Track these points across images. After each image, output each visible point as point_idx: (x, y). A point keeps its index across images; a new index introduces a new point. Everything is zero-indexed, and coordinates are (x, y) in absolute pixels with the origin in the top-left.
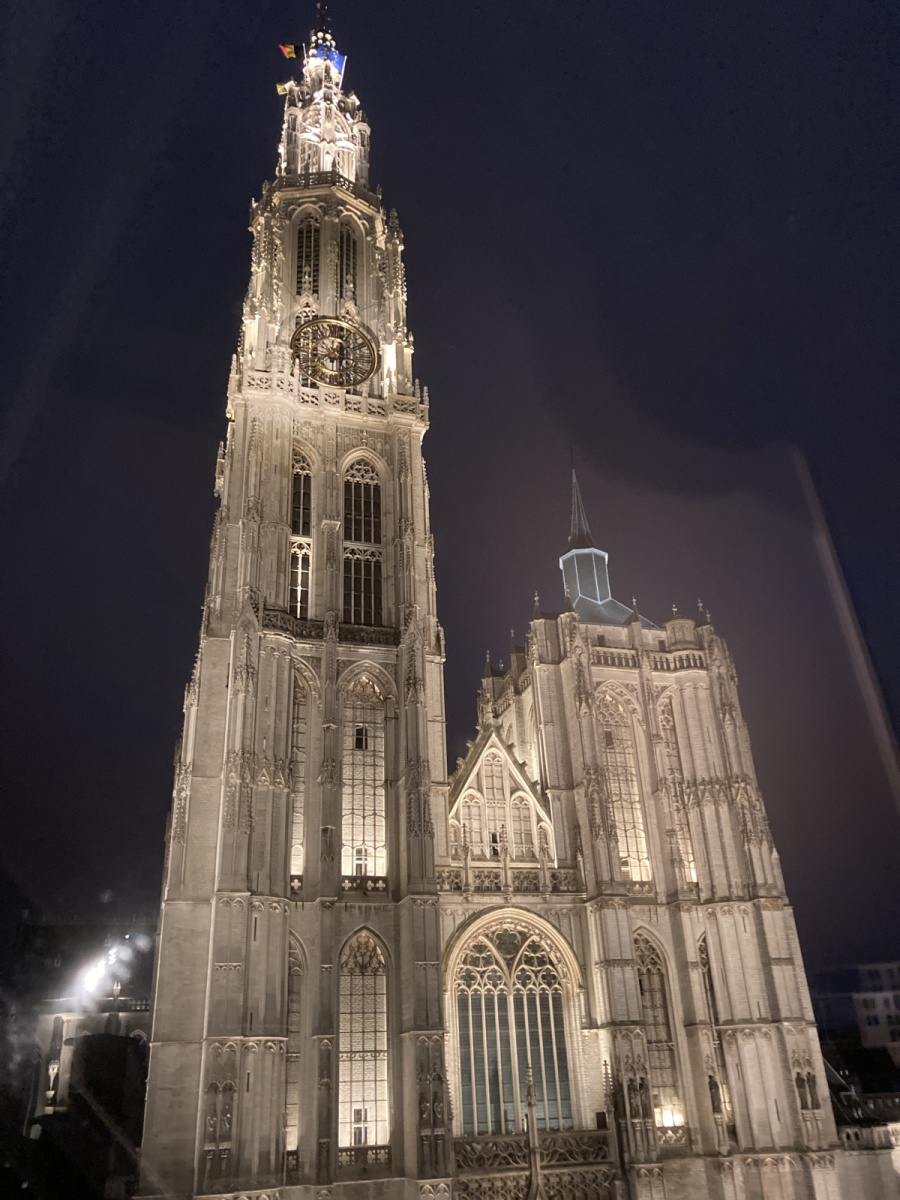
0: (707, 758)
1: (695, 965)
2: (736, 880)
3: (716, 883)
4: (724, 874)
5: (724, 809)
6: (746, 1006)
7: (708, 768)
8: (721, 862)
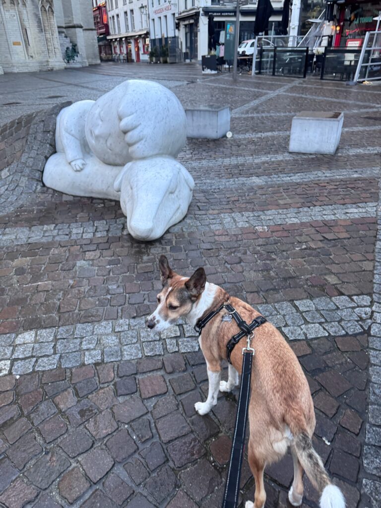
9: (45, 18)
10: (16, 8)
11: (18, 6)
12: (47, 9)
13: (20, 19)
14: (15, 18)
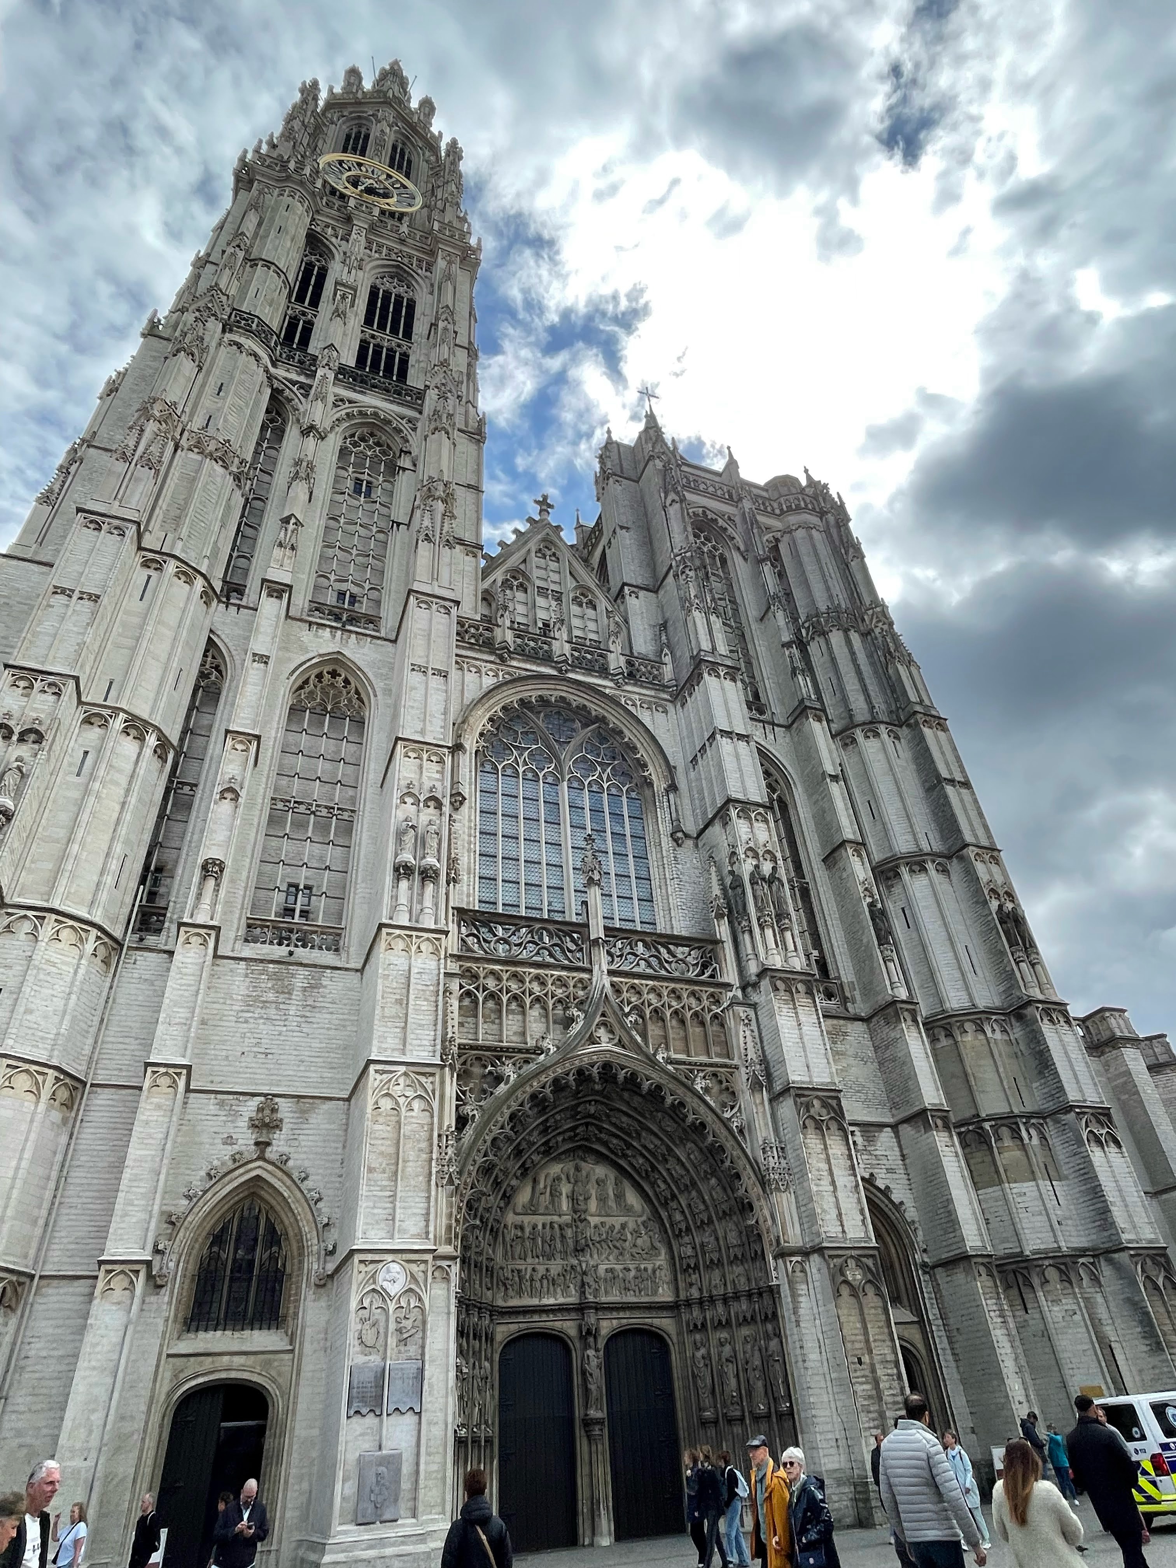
0: (828, 589)
1: (835, 778)
2: (880, 705)
3: (853, 707)
4: (862, 698)
5: (855, 637)
6: (909, 837)
7: (831, 597)
8: (857, 686)
9: (1162, 1310)
10: (1077, 1290)
11: (1081, 1287)
12: (1160, 1282)
13: (1091, 1319)
14: (1078, 1317)
